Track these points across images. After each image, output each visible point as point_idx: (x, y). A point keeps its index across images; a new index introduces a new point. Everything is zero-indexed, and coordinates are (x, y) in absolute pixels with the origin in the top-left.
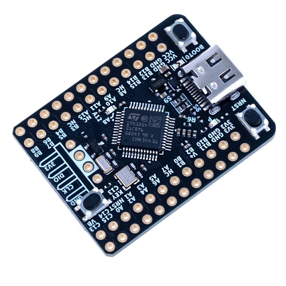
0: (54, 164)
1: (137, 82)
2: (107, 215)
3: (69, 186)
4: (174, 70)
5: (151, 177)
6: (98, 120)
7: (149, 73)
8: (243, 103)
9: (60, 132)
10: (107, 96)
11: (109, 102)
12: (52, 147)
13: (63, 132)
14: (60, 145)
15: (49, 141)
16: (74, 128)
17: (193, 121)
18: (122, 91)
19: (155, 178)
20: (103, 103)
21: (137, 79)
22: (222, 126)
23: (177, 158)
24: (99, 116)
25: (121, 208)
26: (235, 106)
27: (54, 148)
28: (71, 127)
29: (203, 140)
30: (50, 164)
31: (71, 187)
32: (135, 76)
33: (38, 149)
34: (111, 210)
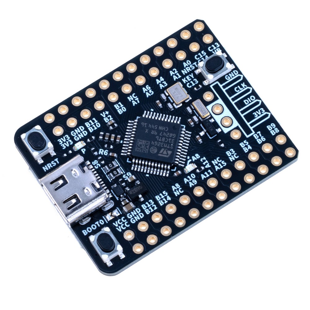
0: (255, 115)
1: (160, 198)
2: (200, 59)
3: (239, 90)
4: (117, 208)
5: (152, 94)
6: (205, 158)
7: (146, 207)
8: (46, 166)
9: (247, 148)
10: (193, 185)
11: (191, 178)
12: (256, 133)
13: (244, 149)
14: (248, 134)
15: (260, 139)
16: (231, 152)
17: (102, 151)
18: (177, 189)
19: (147, 93)
20: (198, 178)
21: (159, 202)
22: (72, 143)
23: (122, 112)
24: (204, 163)
25: (185, 65)
26: (55, 164)
27: (254, 132)
28: (235, 153)
29: (93, 130)
30: (259, 115)
31: (238, 89)
32: (161, 205)
33: (271, 132)
34: (196, 63)
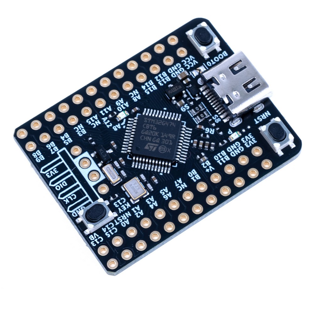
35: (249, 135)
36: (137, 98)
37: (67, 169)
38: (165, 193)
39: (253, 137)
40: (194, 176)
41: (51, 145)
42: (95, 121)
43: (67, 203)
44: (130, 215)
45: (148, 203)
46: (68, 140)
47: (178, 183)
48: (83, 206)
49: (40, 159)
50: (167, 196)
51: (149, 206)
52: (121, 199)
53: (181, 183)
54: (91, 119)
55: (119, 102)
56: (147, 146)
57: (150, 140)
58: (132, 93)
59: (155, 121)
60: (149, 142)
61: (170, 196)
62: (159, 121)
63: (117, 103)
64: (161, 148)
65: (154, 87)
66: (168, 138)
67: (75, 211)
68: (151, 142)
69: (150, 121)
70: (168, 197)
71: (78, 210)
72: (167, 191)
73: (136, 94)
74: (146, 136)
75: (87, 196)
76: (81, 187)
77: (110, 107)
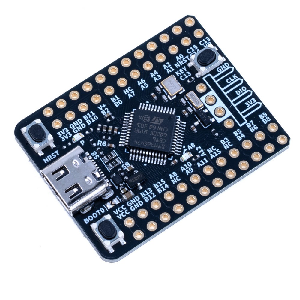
35: (64, 139)
36: (173, 175)
37: (237, 106)
38: (143, 85)
39: (61, 138)
40: (117, 101)
41: (254, 128)
42: (213, 152)
43: (235, 75)
44: (175, 65)
45: (159, 76)
46: (238, 134)
47: (132, 94)
48: (220, 72)
49: (263, 115)
50: (142, 83)
51: (158, 73)
52: (184, 79)
53: (129, 94)
54: (217, 155)
55: (190, 171)
56: (161, 122)
57: (158, 127)
58: (178, 180)
59: (154, 146)
60: (160, 126)
61: (139, 82)
62: (151, 145)
63: (192, 170)
64: (148, 120)
65: (157, 187)
66: (141, 129)
67: (226, 68)
68: (157, 125)
69: (159, 145)
70: (141, 81)
71: (224, 69)
72: (142, 86)
73: (174, 180)
74: (162, 131)
75: (216, 82)
76: (222, 90)
77: (199, 167)
